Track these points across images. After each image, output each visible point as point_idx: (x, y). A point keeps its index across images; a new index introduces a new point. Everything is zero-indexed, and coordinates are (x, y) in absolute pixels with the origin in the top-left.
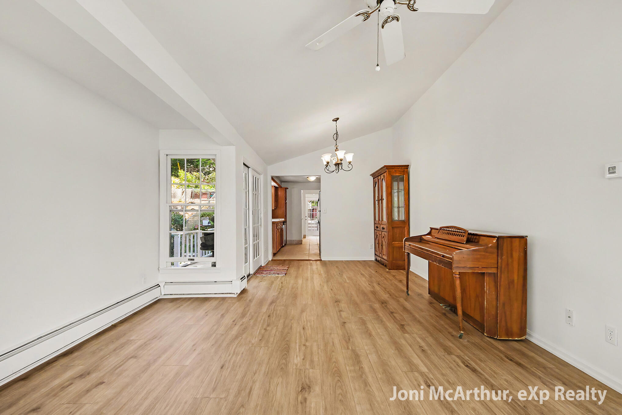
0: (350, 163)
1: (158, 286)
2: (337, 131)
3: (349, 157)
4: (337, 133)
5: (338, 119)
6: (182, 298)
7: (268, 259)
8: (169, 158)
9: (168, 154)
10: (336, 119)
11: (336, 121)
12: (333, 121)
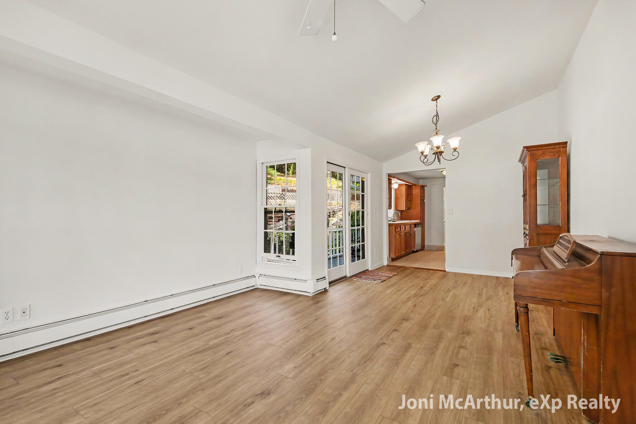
0: (455, 150)
1: (254, 276)
2: (437, 112)
3: (454, 142)
4: (437, 115)
5: (439, 97)
6: (271, 290)
7: (382, 264)
8: (265, 165)
9: (263, 162)
10: (436, 98)
11: (436, 100)
12: (433, 100)
